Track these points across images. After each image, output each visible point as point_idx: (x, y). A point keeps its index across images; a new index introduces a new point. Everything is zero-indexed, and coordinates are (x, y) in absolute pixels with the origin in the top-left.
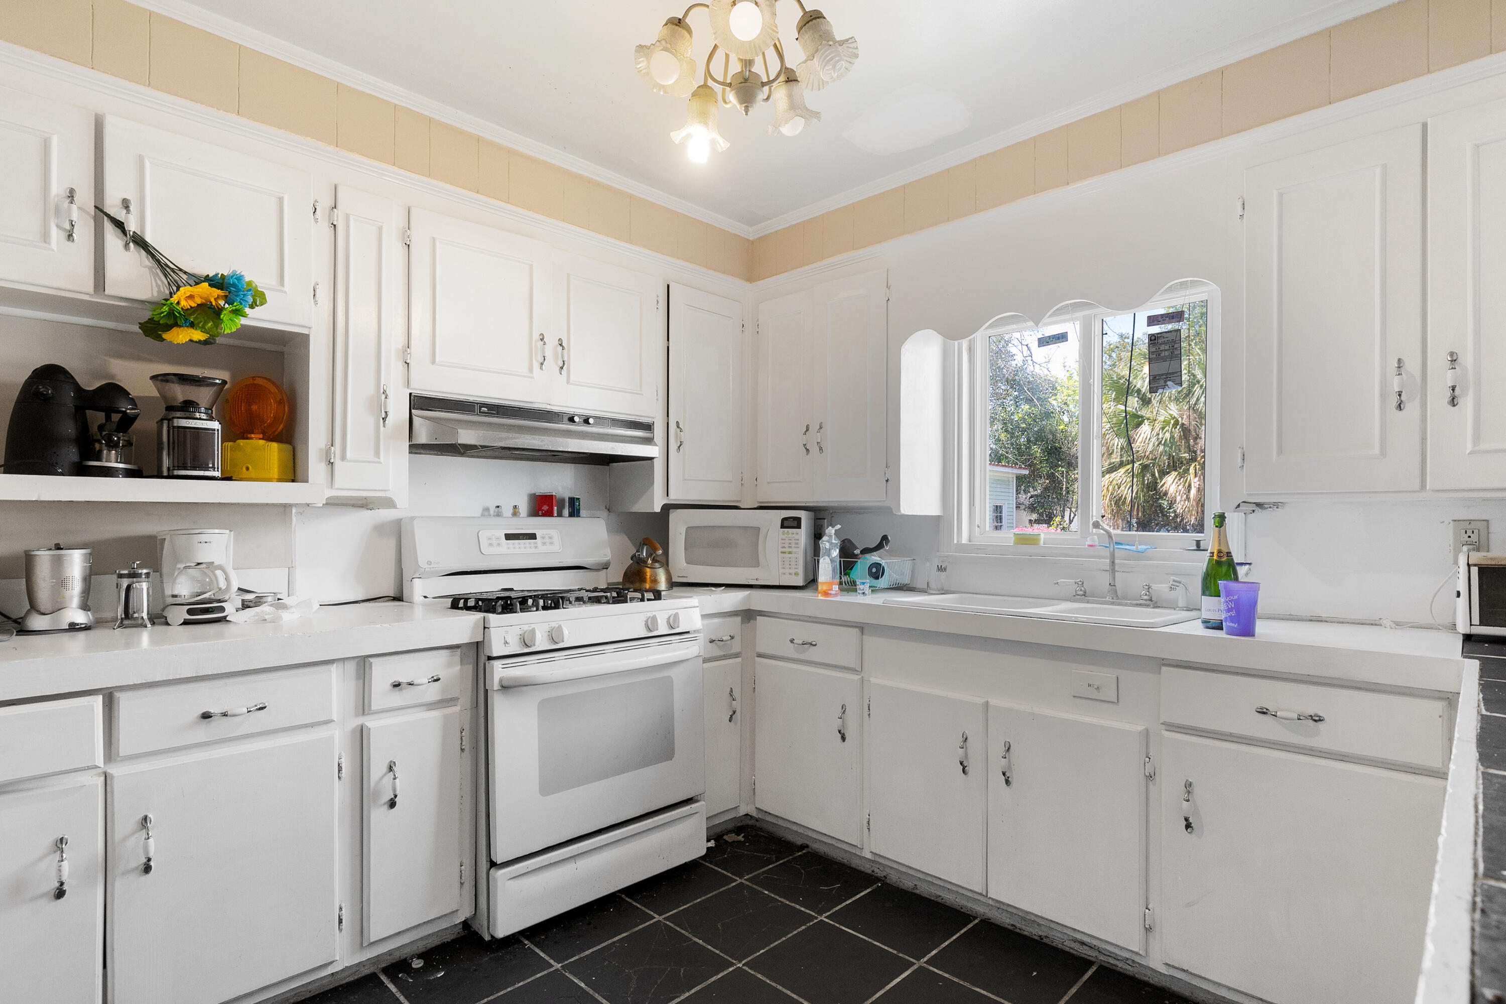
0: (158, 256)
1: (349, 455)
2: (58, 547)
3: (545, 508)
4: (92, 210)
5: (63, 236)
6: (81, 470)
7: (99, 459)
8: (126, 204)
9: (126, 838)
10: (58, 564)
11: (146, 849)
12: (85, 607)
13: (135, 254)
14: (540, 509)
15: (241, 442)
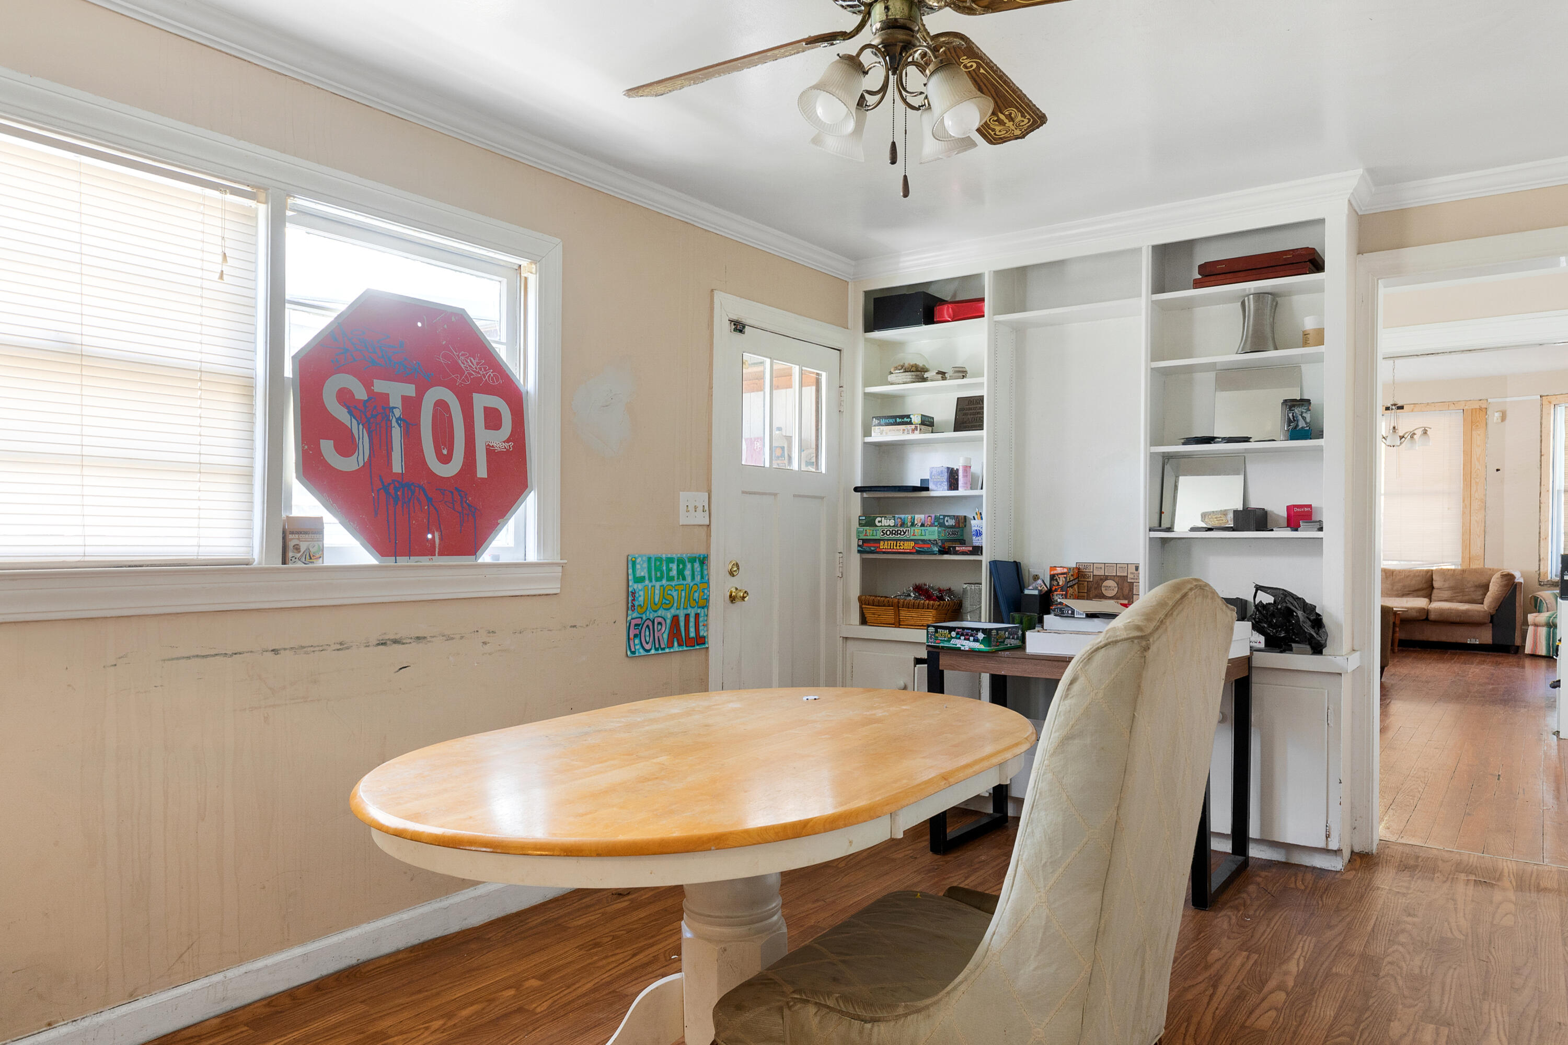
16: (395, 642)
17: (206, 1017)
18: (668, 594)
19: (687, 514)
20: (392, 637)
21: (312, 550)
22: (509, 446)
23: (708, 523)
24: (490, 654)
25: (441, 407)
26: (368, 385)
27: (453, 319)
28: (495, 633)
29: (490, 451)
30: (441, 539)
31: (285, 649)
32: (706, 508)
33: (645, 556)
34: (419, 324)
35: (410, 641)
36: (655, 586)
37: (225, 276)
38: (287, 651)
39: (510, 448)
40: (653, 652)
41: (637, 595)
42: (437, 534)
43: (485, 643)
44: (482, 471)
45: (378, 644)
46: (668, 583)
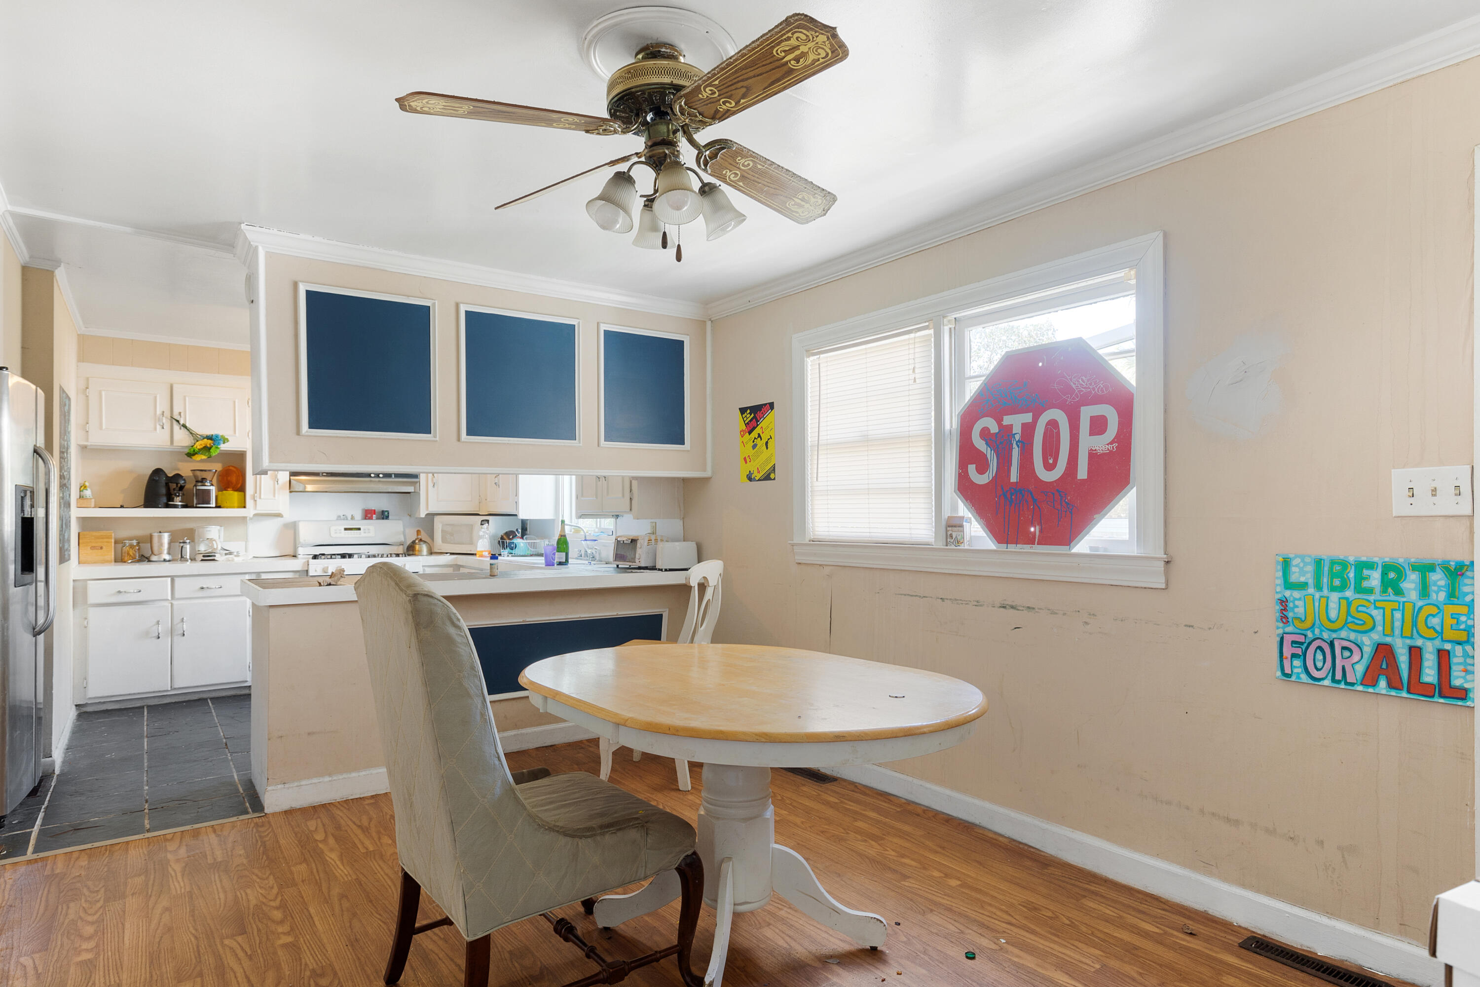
0: (191, 431)
1: (262, 497)
2: (160, 532)
3: (369, 515)
4: (170, 418)
5: (161, 427)
6: (167, 506)
7: (173, 501)
8: (180, 413)
9: (177, 624)
10: (160, 538)
11: (183, 628)
12: (169, 553)
13: (183, 430)
14: (366, 516)
15: (224, 492)
16: (1012, 607)
17: (903, 797)
18: (1359, 612)
19: (1412, 500)
20: (1010, 603)
21: (959, 538)
22: (1113, 447)
23: (1469, 512)
24: (1090, 634)
25: (1053, 425)
26: (999, 421)
27: (1070, 349)
28: (1096, 616)
29: (1093, 456)
30: (1041, 531)
31: (947, 599)
32: (1466, 489)
33: (1310, 556)
34: (1040, 364)
35: (1023, 608)
36: (1328, 598)
37: (917, 380)
38: (948, 601)
39: (1113, 449)
40: (1327, 682)
41: (1290, 605)
42: (1037, 527)
43: (1086, 623)
44: (1082, 473)
45: (1001, 607)
46: (1358, 596)
